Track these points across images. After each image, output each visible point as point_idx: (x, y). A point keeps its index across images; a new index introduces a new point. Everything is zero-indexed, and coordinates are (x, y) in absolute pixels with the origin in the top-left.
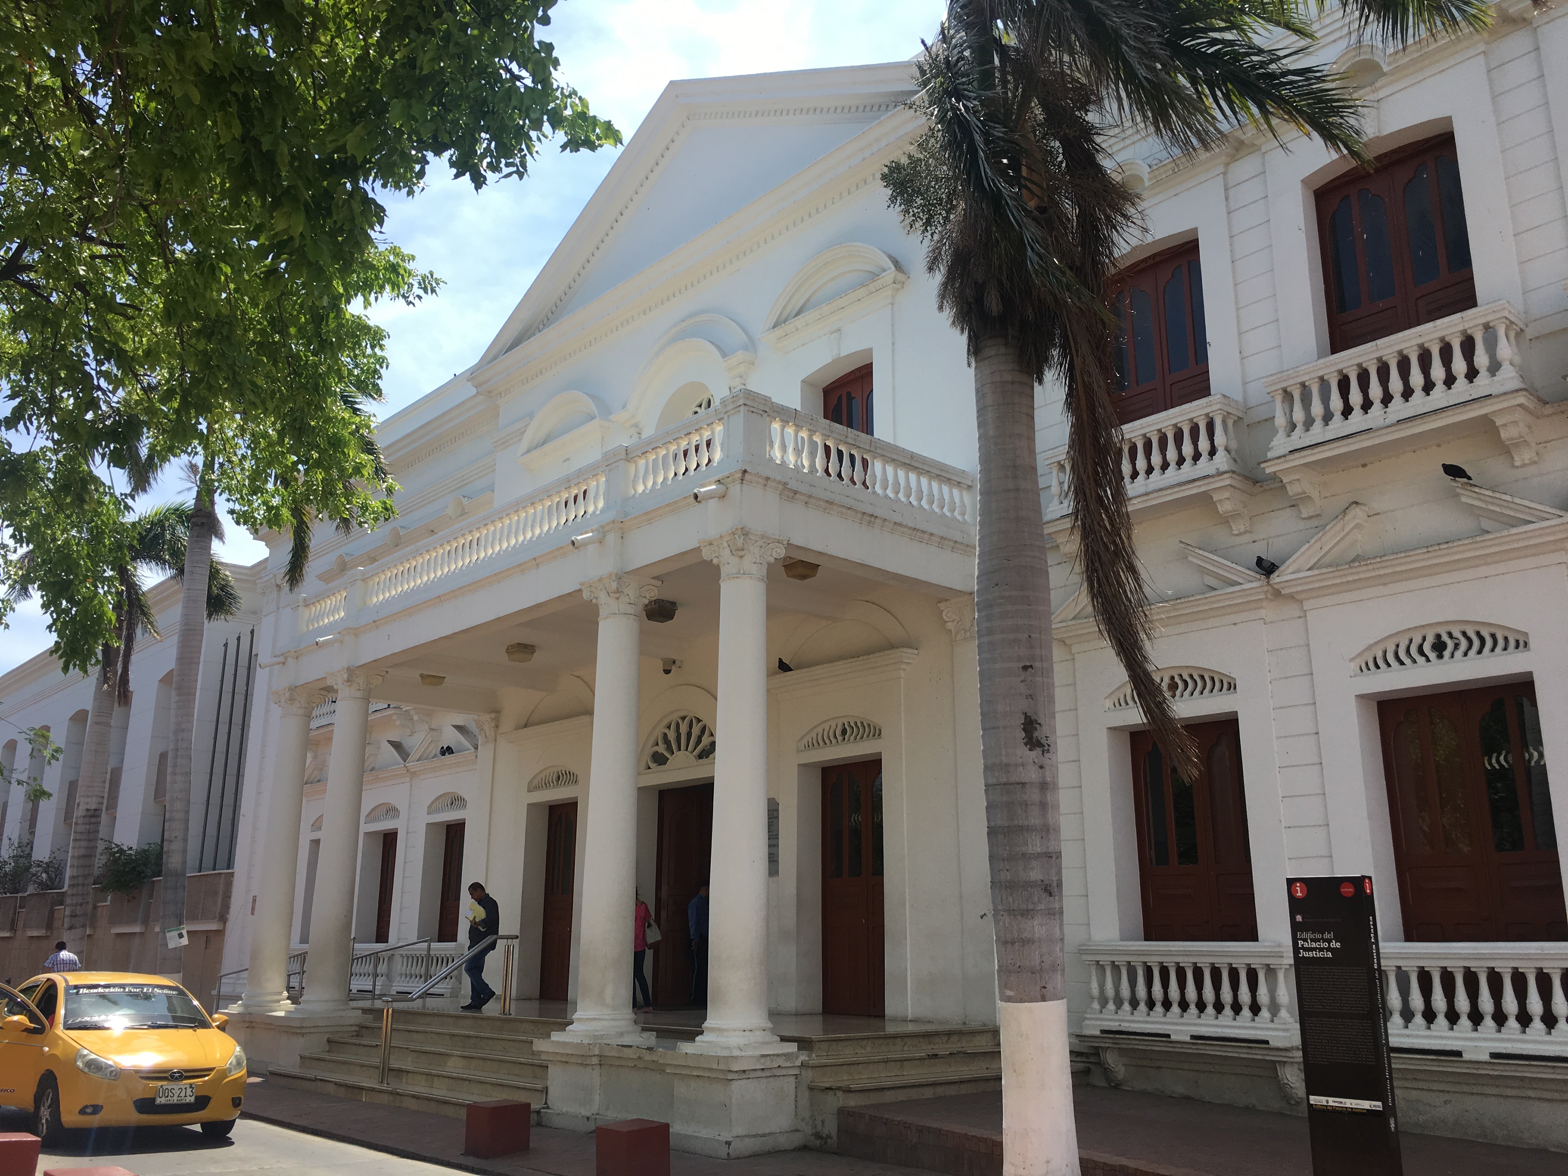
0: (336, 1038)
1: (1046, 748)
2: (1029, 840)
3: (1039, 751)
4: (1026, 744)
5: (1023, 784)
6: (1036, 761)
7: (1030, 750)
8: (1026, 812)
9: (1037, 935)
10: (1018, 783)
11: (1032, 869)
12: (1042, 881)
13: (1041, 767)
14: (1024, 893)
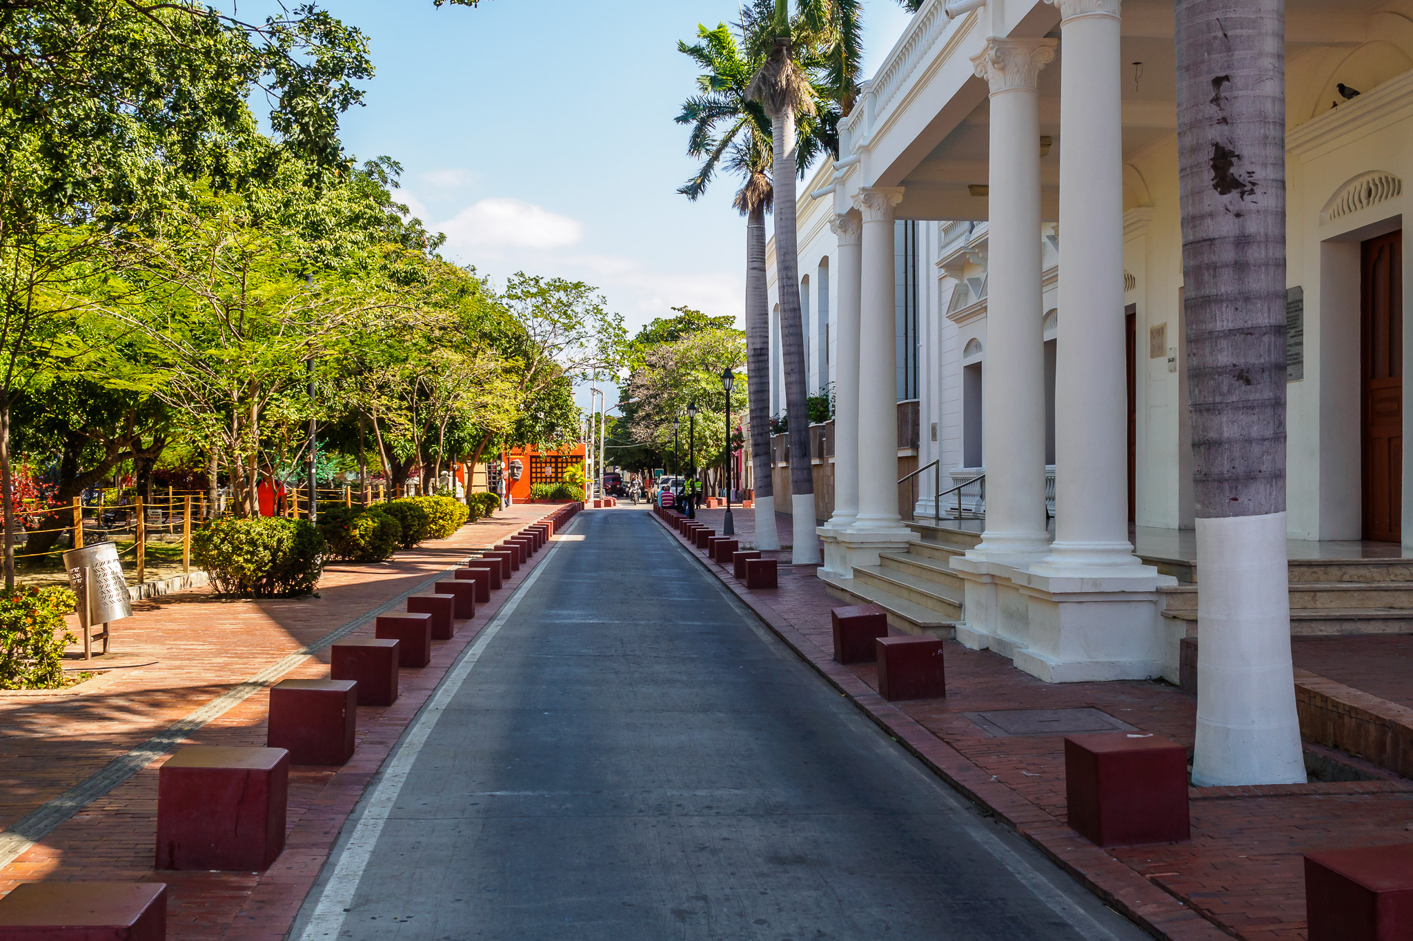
0: (887, 554)
1: (1248, 188)
2: (1218, 313)
3: (1235, 194)
4: (1215, 187)
5: (1212, 240)
6: (1230, 208)
7: (1222, 193)
8: (1214, 277)
9: (1226, 435)
10: (1205, 240)
11: (1221, 351)
12: (1235, 365)
13: (1238, 215)
14: (1212, 382)
